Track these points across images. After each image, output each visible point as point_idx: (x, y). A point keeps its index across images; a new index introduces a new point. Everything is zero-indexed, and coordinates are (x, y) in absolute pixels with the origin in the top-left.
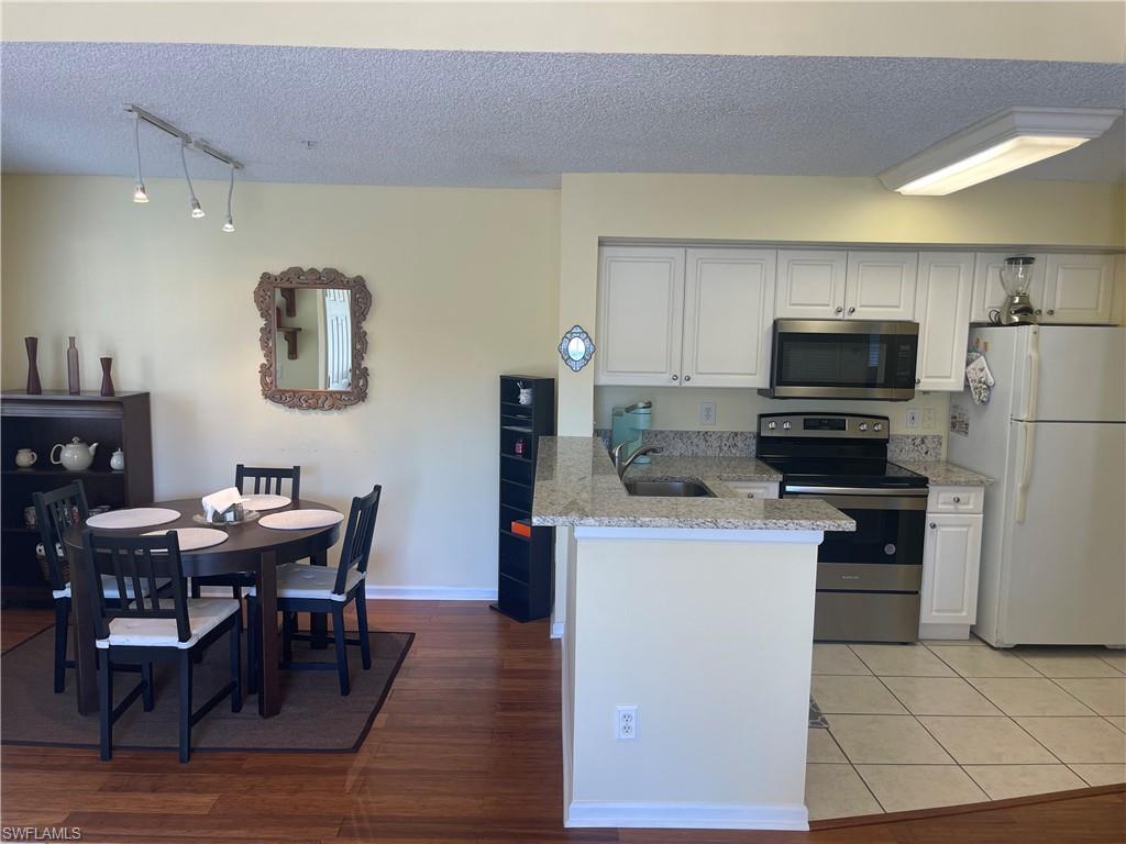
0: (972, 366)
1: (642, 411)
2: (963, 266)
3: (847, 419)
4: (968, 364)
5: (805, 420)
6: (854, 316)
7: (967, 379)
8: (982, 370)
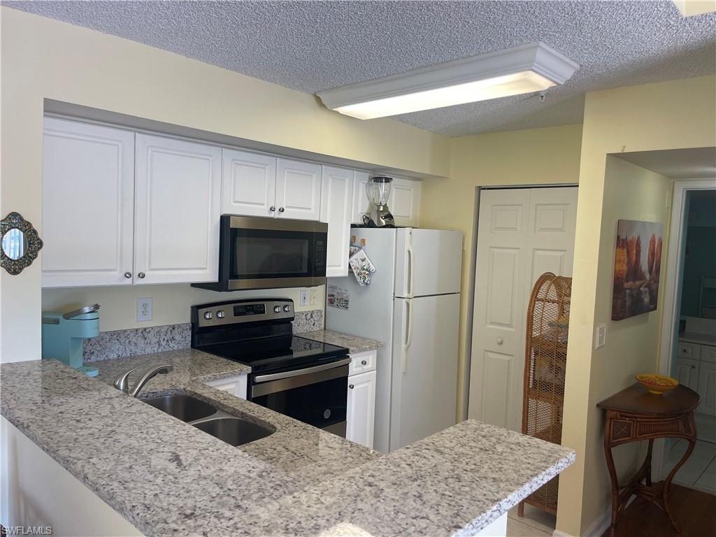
0: (354, 257)
1: (89, 316)
2: (347, 180)
3: (266, 304)
4: (350, 256)
5: (234, 308)
6: (283, 216)
7: (350, 267)
8: (363, 260)
